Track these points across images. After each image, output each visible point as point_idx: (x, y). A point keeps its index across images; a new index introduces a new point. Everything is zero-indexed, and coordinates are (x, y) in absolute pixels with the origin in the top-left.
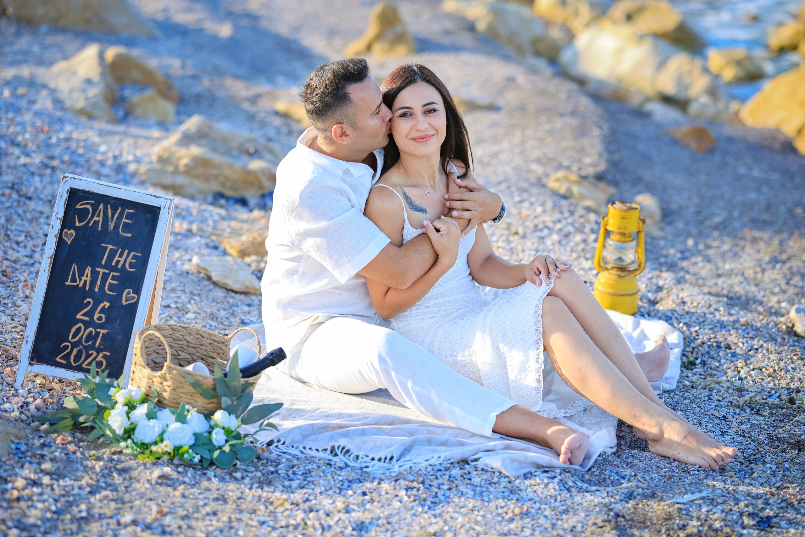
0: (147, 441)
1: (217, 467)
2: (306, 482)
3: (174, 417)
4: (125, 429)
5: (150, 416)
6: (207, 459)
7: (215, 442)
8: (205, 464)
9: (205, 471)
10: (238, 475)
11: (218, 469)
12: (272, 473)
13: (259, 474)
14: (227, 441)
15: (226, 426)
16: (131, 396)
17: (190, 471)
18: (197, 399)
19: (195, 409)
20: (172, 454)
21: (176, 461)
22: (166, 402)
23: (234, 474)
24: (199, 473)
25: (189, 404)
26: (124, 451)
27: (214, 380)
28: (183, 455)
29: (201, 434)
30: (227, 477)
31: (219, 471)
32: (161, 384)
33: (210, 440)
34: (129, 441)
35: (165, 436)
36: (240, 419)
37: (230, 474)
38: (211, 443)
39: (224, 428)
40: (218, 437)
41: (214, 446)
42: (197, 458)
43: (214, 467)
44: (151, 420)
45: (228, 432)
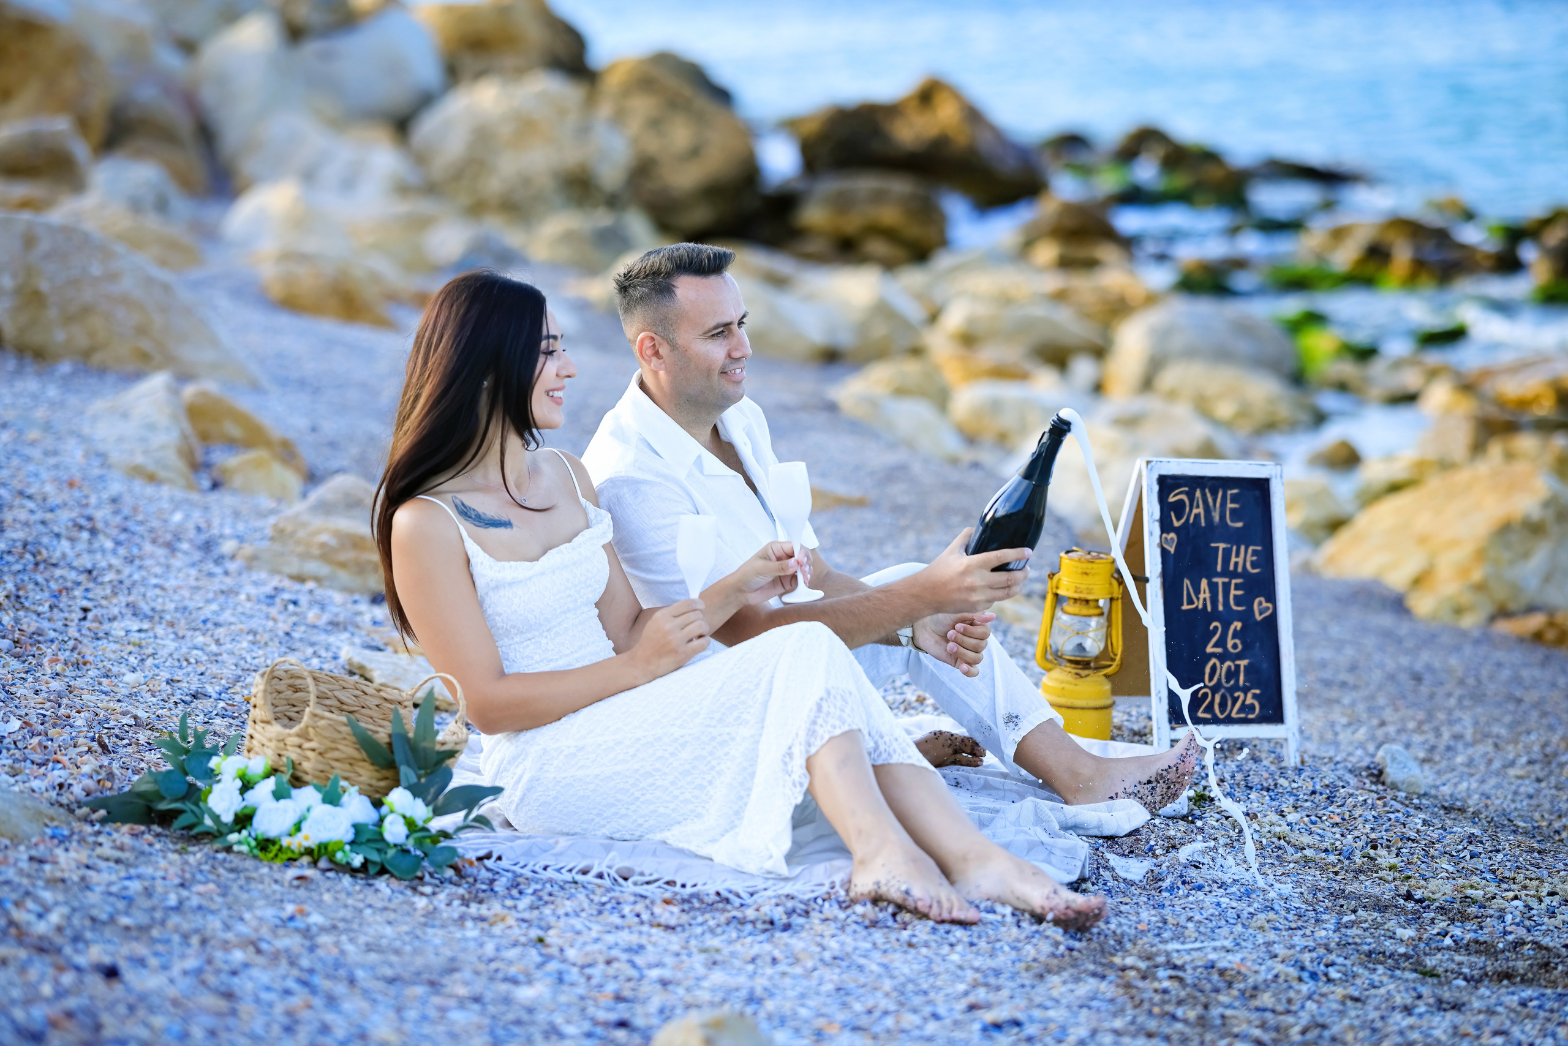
0: (272, 833)
1: (392, 875)
2: (541, 903)
3: (318, 796)
4: (236, 815)
5: (279, 795)
6: (374, 863)
7: (389, 837)
8: (372, 870)
9: (371, 882)
10: (428, 890)
11: (393, 880)
12: (484, 891)
13: (461, 891)
14: (407, 837)
15: (408, 815)
16: (247, 767)
17: (347, 880)
18: (361, 771)
19: (356, 788)
20: (316, 852)
21: (323, 864)
22: (307, 778)
23: (421, 889)
24: (360, 882)
25: (346, 779)
26: (236, 848)
27: (390, 736)
28: (334, 854)
29: (366, 825)
30: (409, 892)
31: (394, 883)
32: (300, 747)
33: (381, 834)
34: (245, 833)
35: (304, 826)
36: (430, 808)
37: (414, 889)
38: (382, 839)
39: (404, 817)
40: (395, 831)
41: (388, 844)
42: (357, 861)
43: (386, 876)
44: (282, 802)
45: (410, 824)
